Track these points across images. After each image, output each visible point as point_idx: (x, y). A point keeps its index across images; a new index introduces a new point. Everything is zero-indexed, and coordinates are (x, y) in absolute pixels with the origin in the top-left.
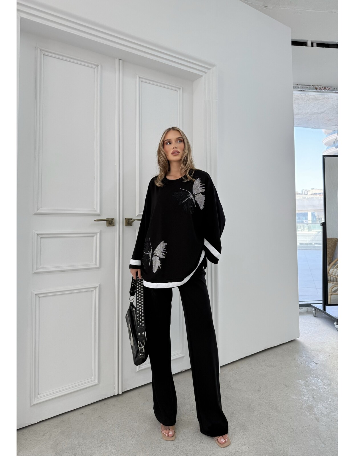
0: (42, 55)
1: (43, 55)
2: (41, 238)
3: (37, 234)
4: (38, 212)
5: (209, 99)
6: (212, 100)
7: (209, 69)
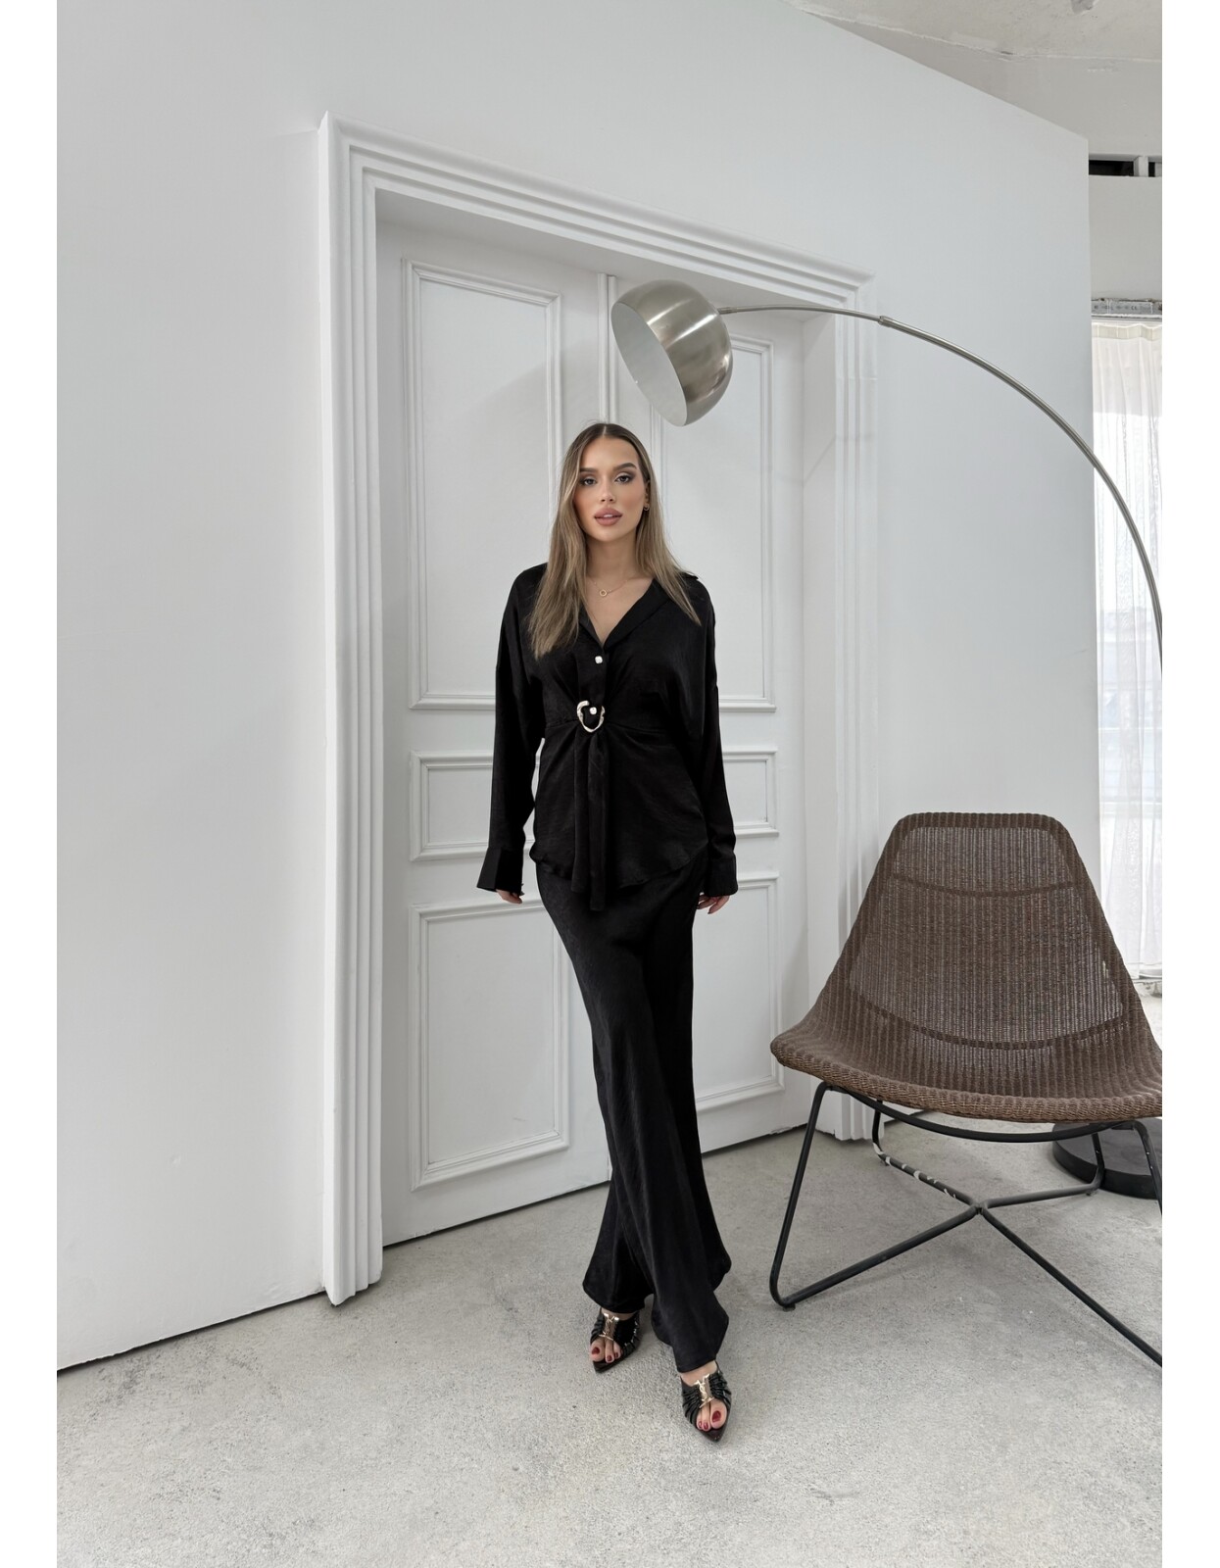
0: (418, 281)
1: (421, 279)
2: (428, 769)
3: (423, 761)
4: (421, 702)
5: (852, 376)
6: (861, 377)
7: (853, 288)
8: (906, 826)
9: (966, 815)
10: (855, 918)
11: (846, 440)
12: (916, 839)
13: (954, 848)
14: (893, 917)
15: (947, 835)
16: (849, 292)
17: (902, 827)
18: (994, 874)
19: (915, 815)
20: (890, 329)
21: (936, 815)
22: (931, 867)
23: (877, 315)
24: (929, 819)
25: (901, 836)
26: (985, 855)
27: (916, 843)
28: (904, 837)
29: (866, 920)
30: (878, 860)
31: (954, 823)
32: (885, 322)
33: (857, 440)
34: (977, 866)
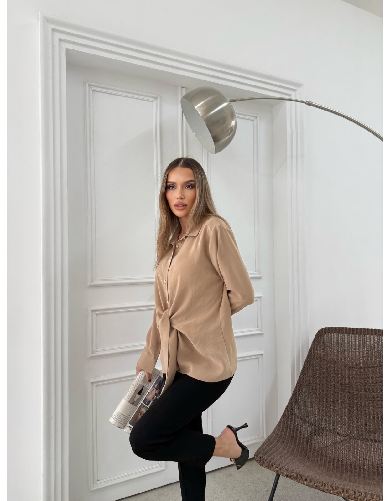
0: (92, 92)
2: (96, 314)
3: (93, 311)
4: (92, 284)
5: (294, 129)
6: (299, 130)
7: (294, 90)
8: (322, 333)
9: (350, 328)
10: (299, 377)
11: (292, 158)
12: (327, 340)
13: (344, 345)
14: (316, 378)
15: (341, 339)
16: (292, 92)
17: (320, 334)
18: (363, 359)
19: (326, 328)
20: (311, 107)
21: (336, 328)
22: (334, 354)
23: (305, 100)
24: (333, 330)
25: (320, 339)
26: (359, 349)
27: (327, 343)
28: (321, 338)
29: (304, 379)
30: (309, 349)
31: (344, 333)
32: (309, 104)
33: (297, 157)
34: (355, 355)
